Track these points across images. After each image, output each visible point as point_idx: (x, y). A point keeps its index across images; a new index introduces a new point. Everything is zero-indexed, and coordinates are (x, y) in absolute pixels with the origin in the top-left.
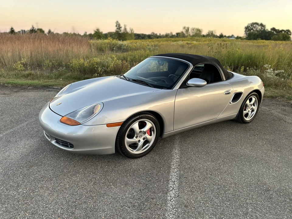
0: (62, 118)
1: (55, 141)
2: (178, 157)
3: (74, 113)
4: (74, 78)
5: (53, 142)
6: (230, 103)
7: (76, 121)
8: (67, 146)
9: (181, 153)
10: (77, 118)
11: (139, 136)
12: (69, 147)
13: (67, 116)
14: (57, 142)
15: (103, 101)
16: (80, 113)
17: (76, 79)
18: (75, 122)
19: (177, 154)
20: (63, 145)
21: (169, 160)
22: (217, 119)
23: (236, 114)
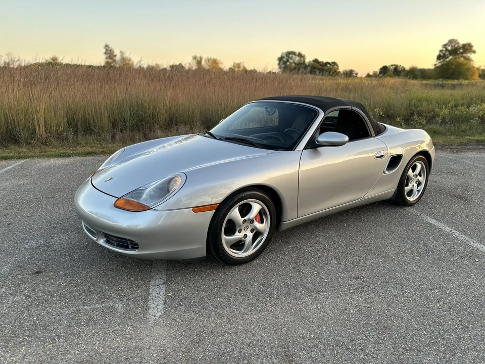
0: (117, 201)
1: (105, 239)
3: (138, 192)
5: (102, 242)
6: (384, 173)
7: (141, 204)
8: (126, 247)
10: (144, 199)
11: (243, 228)
12: (130, 247)
13: (125, 198)
14: (108, 242)
15: (185, 171)
16: (147, 191)
18: (141, 206)
20: (119, 246)
22: (364, 198)
23: (394, 190)
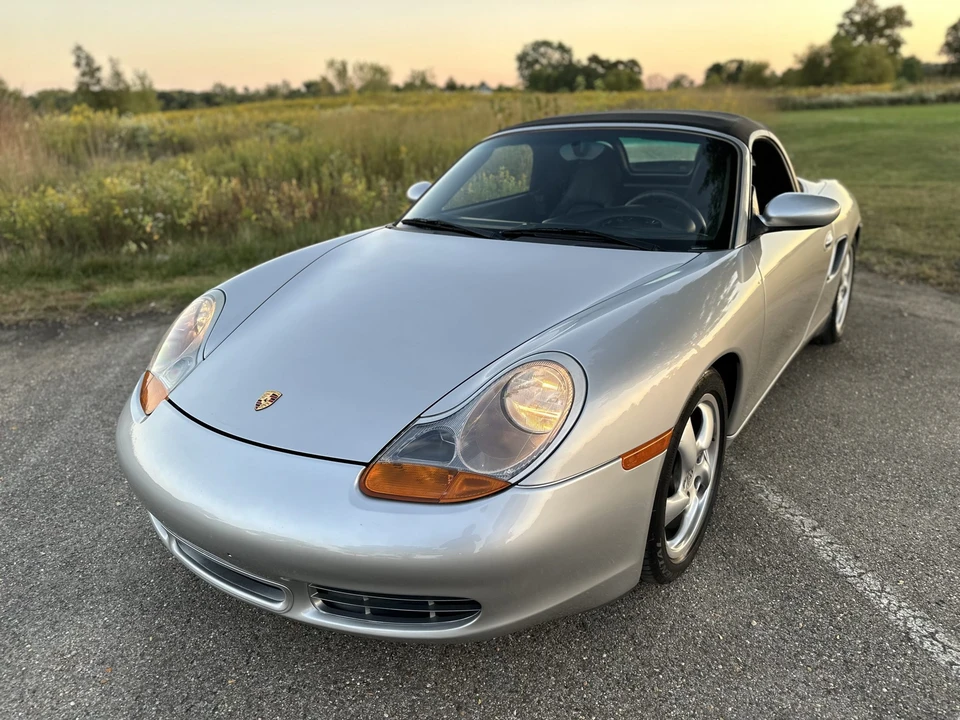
0: (364, 475)
1: (319, 602)
2: (808, 522)
4: (31, 274)
5: (310, 613)
6: (828, 279)
7: (464, 473)
8: (416, 618)
9: (799, 500)
10: (465, 456)
12: (433, 616)
13: (388, 460)
14: (330, 608)
17: (39, 275)
19: (791, 511)
20: (384, 616)
21: (794, 544)
22: (803, 342)
23: (829, 313)
